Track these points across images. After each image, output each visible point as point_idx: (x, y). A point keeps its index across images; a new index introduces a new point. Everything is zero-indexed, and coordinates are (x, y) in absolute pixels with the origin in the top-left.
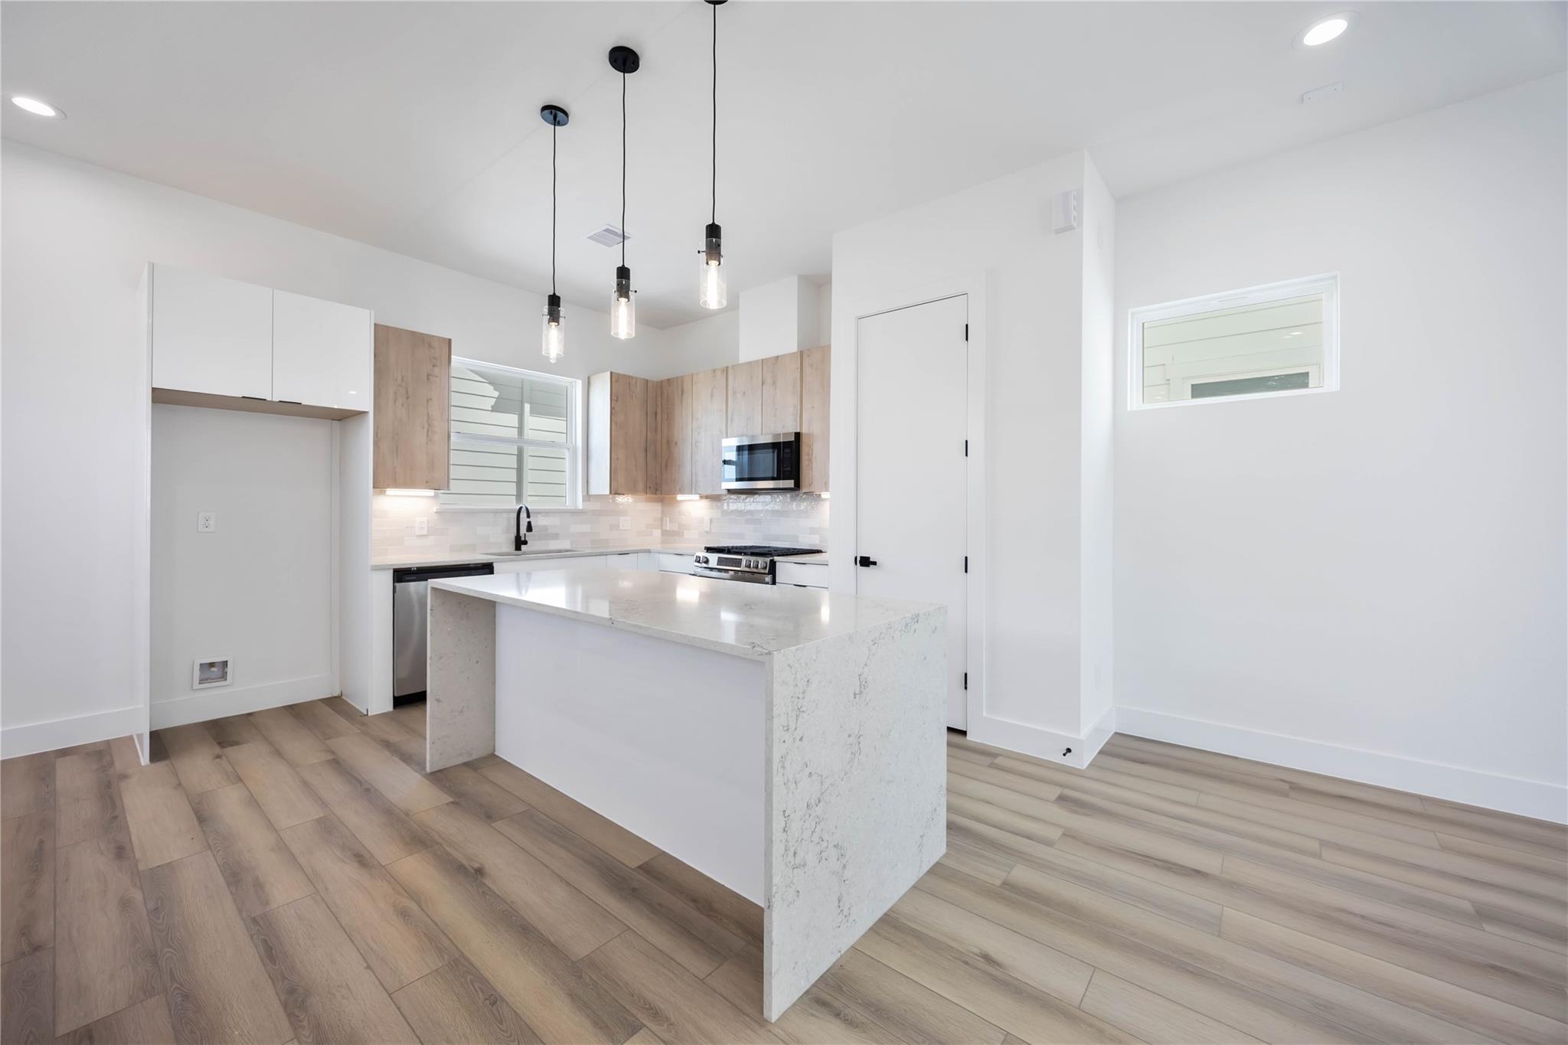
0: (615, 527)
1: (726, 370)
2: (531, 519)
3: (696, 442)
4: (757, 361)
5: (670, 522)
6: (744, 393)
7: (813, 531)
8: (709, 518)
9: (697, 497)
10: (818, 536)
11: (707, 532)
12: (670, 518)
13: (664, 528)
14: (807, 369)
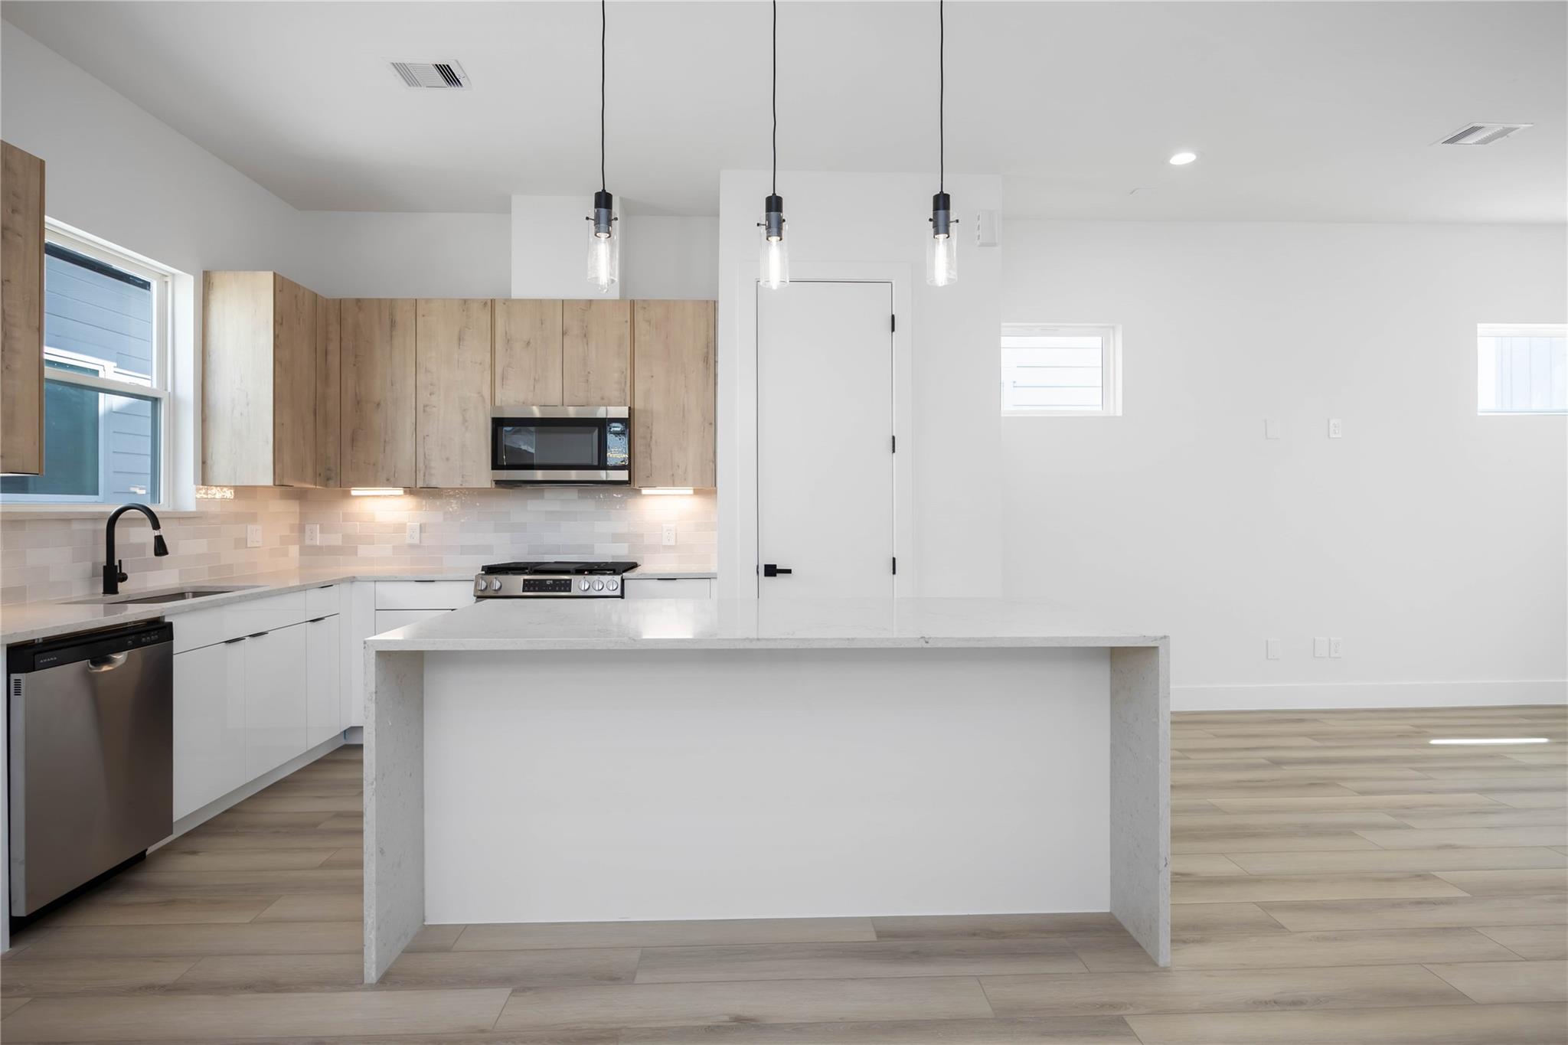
0: (241, 543)
1: (492, 304)
2: (161, 532)
3: (425, 406)
4: (554, 301)
5: (321, 532)
6: (528, 343)
7: (617, 538)
8: (419, 524)
9: (400, 491)
10: (626, 545)
11: (412, 546)
12: (321, 525)
13: (308, 542)
14: (641, 326)
